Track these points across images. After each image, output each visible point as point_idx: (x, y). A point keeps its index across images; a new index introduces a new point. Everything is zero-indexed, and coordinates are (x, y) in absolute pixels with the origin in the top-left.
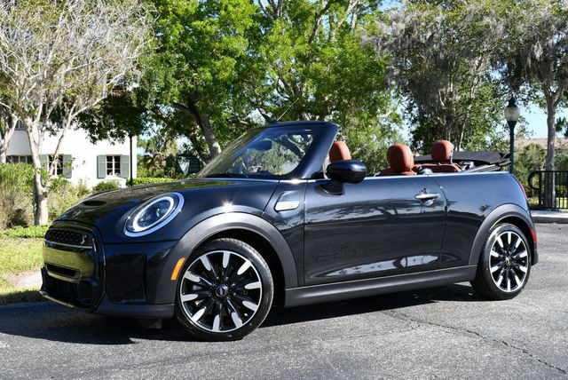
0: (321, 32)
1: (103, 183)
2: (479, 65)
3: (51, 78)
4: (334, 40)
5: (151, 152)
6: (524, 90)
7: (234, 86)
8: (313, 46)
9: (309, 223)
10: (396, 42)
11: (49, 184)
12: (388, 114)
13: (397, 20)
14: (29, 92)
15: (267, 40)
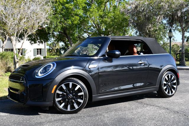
0: (107, 8)
1: (36, 58)
2: (159, 18)
3: (20, 23)
4: (111, 10)
5: (51, 47)
6: (174, 26)
7: (78, 26)
8: (104, 12)
9: (101, 72)
10: (132, 11)
11: (19, 58)
12: (129, 34)
13: (132, 4)
14: (12, 28)
15: (89, 10)
